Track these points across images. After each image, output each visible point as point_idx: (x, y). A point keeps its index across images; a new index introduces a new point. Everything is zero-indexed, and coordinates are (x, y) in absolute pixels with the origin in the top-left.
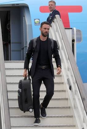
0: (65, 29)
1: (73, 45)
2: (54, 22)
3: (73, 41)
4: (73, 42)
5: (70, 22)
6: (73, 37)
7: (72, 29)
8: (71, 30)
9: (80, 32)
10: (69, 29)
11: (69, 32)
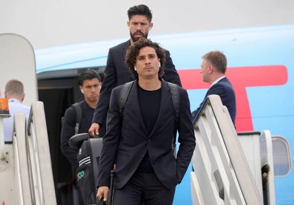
0: (239, 134)
1: (265, 182)
2: (204, 115)
3: (265, 169)
4: (265, 174)
5: (253, 116)
6: (264, 159)
7: (259, 134)
8: (256, 137)
9: (284, 143)
10: (250, 137)
11: (250, 144)
